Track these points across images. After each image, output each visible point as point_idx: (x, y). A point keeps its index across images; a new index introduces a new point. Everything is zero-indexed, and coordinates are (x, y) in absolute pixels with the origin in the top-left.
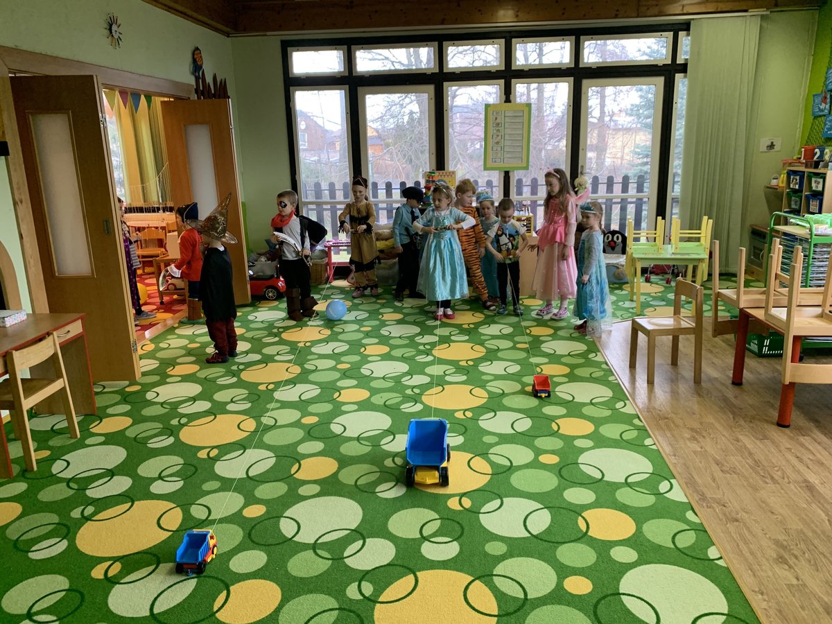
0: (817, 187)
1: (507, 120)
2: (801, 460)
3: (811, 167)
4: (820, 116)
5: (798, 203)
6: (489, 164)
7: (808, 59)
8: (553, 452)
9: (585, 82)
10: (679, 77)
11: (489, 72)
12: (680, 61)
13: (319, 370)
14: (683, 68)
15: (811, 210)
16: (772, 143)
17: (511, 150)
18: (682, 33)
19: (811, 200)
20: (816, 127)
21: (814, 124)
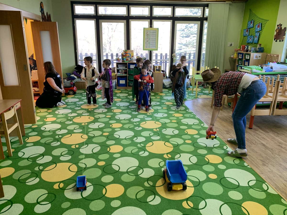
0: (247, 58)
1: (151, 33)
2: (259, 138)
3: (245, 52)
4: (246, 36)
5: (241, 63)
6: (145, 48)
7: (242, 18)
8: (189, 139)
9: (176, 22)
10: (205, 22)
11: (145, 17)
12: (205, 17)
13: (101, 118)
14: (206, 19)
15: (245, 65)
16: (231, 44)
17: (152, 44)
18: (206, 8)
19: (245, 62)
20: (244, 40)
21: (244, 38)
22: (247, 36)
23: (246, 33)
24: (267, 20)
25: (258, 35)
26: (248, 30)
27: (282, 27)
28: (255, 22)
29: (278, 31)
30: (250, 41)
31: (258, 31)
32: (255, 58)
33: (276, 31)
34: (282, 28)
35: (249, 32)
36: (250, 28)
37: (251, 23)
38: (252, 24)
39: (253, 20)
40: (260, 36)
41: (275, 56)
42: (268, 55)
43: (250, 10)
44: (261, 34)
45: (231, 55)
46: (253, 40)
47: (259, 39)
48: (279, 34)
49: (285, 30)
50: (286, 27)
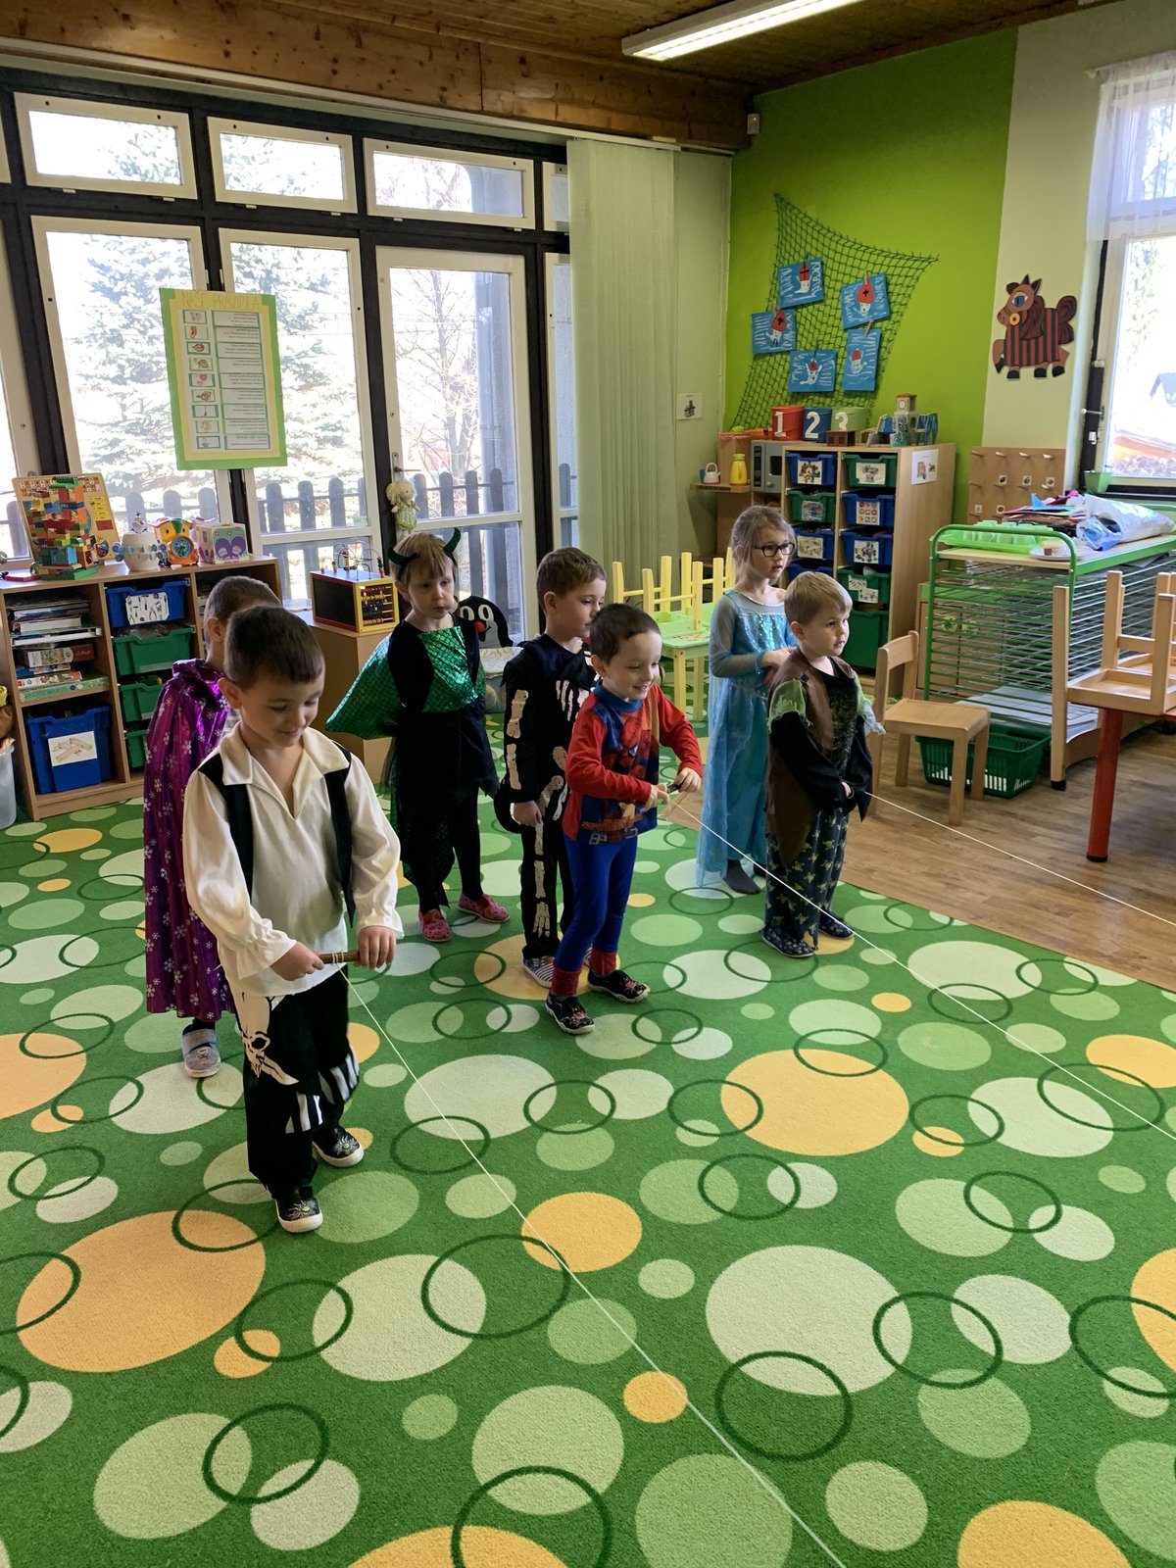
0: (872, 478)
1: (222, 336)
4: (771, 354)
5: (820, 512)
6: (191, 453)
7: (725, 248)
9: (382, 253)
10: (551, 259)
11: (158, 200)
12: (549, 226)
16: (691, 402)
17: (241, 415)
18: (548, 167)
19: (858, 503)
20: (763, 374)
21: (758, 369)
22: (782, 353)
23: (772, 337)
24: (919, 259)
25: (872, 342)
26: (788, 318)
27: (1040, 293)
28: (828, 272)
29: (1015, 319)
30: (810, 381)
31: (864, 325)
32: (916, 480)
33: (1002, 317)
34: (1040, 298)
35: (797, 330)
36: (795, 307)
37: (805, 278)
38: (812, 283)
39: (816, 259)
40: (883, 350)
41: (1046, 456)
42: (982, 456)
43: (782, 200)
44: (889, 341)
45: (702, 473)
46: (837, 374)
47: (878, 366)
48: (1029, 336)
49: (1065, 311)
50: (1073, 297)
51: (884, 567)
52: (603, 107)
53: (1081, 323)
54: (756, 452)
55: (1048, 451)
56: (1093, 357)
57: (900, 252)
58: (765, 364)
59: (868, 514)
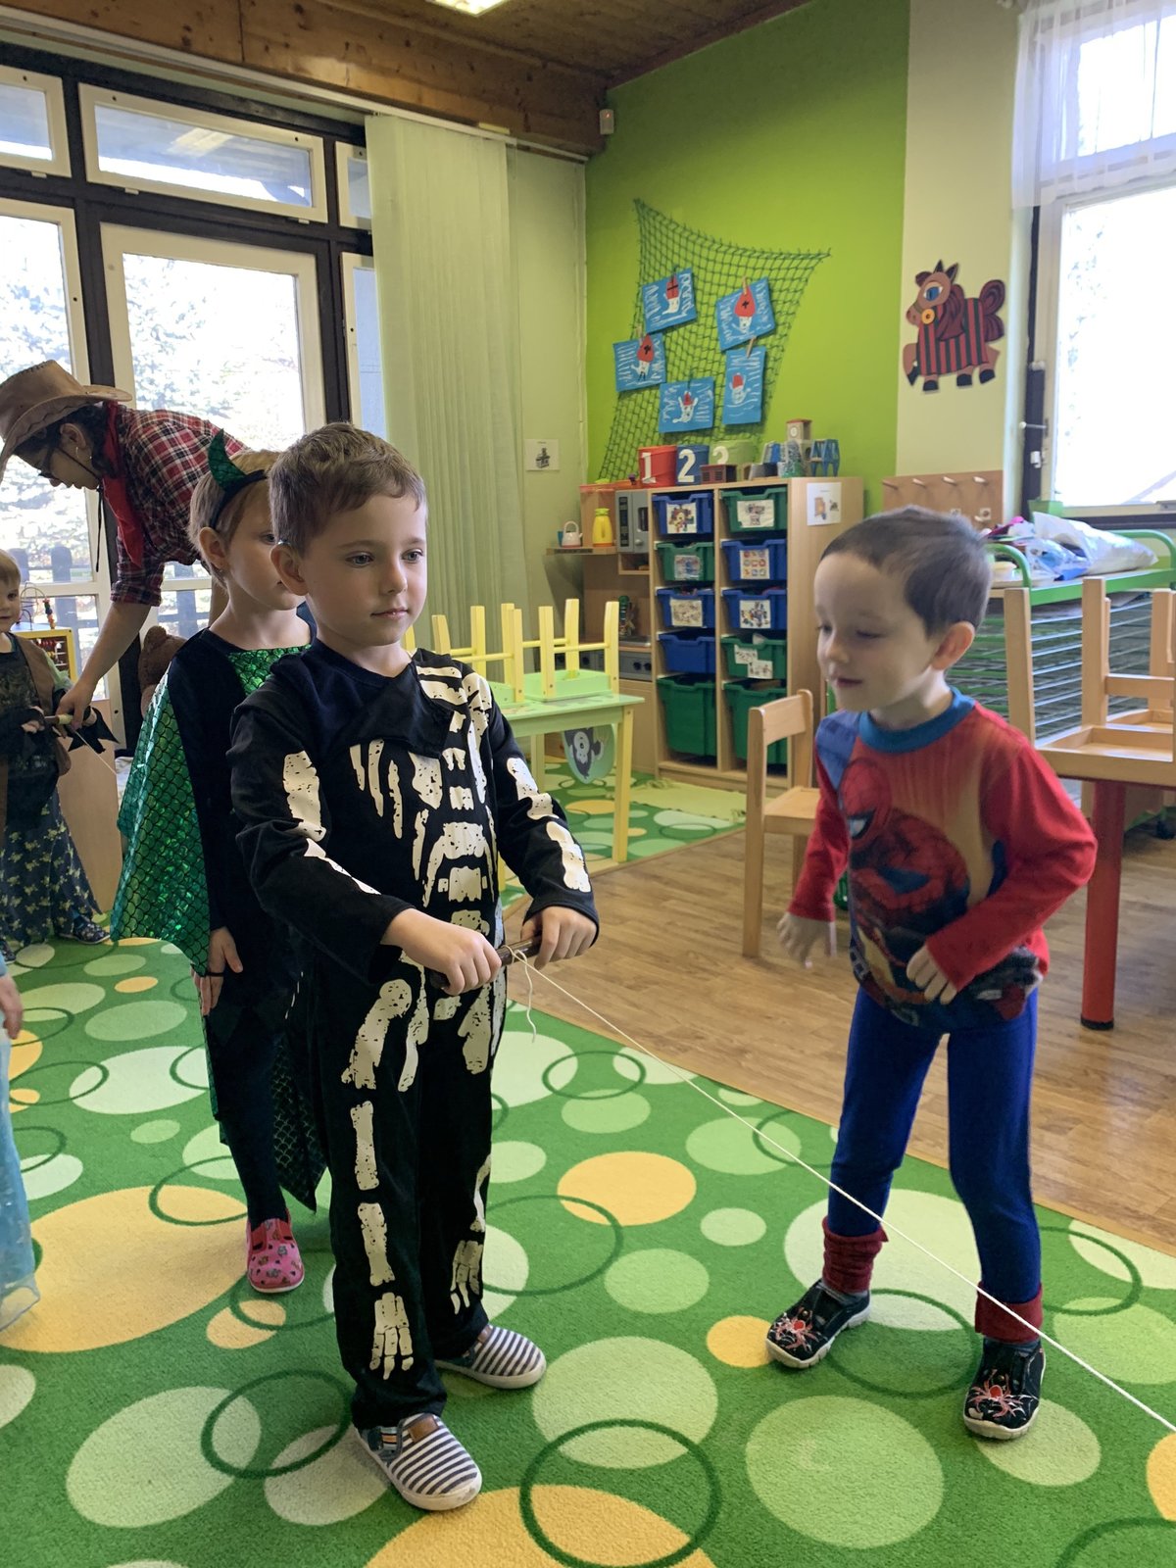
0: (757, 520)
3: (718, 479)
4: (638, 390)
5: (698, 567)
9: (111, 235)
10: (350, 260)
12: (348, 220)
14: (362, 242)
15: (743, 576)
16: (544, 451)
18: (343, 150)
19: (742, 553)
20: (629, 416)
21: (624, 409)
22: (650, 387)
23: (639, 370)
24: (807, 256)
25: (756, 364)
26: (656, 344)
27: (958, 281)
28: (700, 285)
29: (928, 316)
30: (685, 419)
31: (746, 343)
32: (814, 520)
33: (912, 316)
34: (958, 286)
35: (666, 358)
36: (665, 331)
37: (674, 295)
38: (682, 300)
39: (685, 271)
40: (769, 372)
41: (978, 479)
42: (896, 488)
43: (643, 206)
44: (775, 360)
45: (561, 535)
46: (715, 407)
47: (764, 392)
48: (946, 335)
49: (991, 298)
50: (1000, 282)
51: (778, 632)
52: (412, 79)
53: (1012, 314)
54: (621, 504)
55: (980, 474)
56: (1030, 355)
57: (783, 251)
58: (632, 403)
59: (754, 566)
